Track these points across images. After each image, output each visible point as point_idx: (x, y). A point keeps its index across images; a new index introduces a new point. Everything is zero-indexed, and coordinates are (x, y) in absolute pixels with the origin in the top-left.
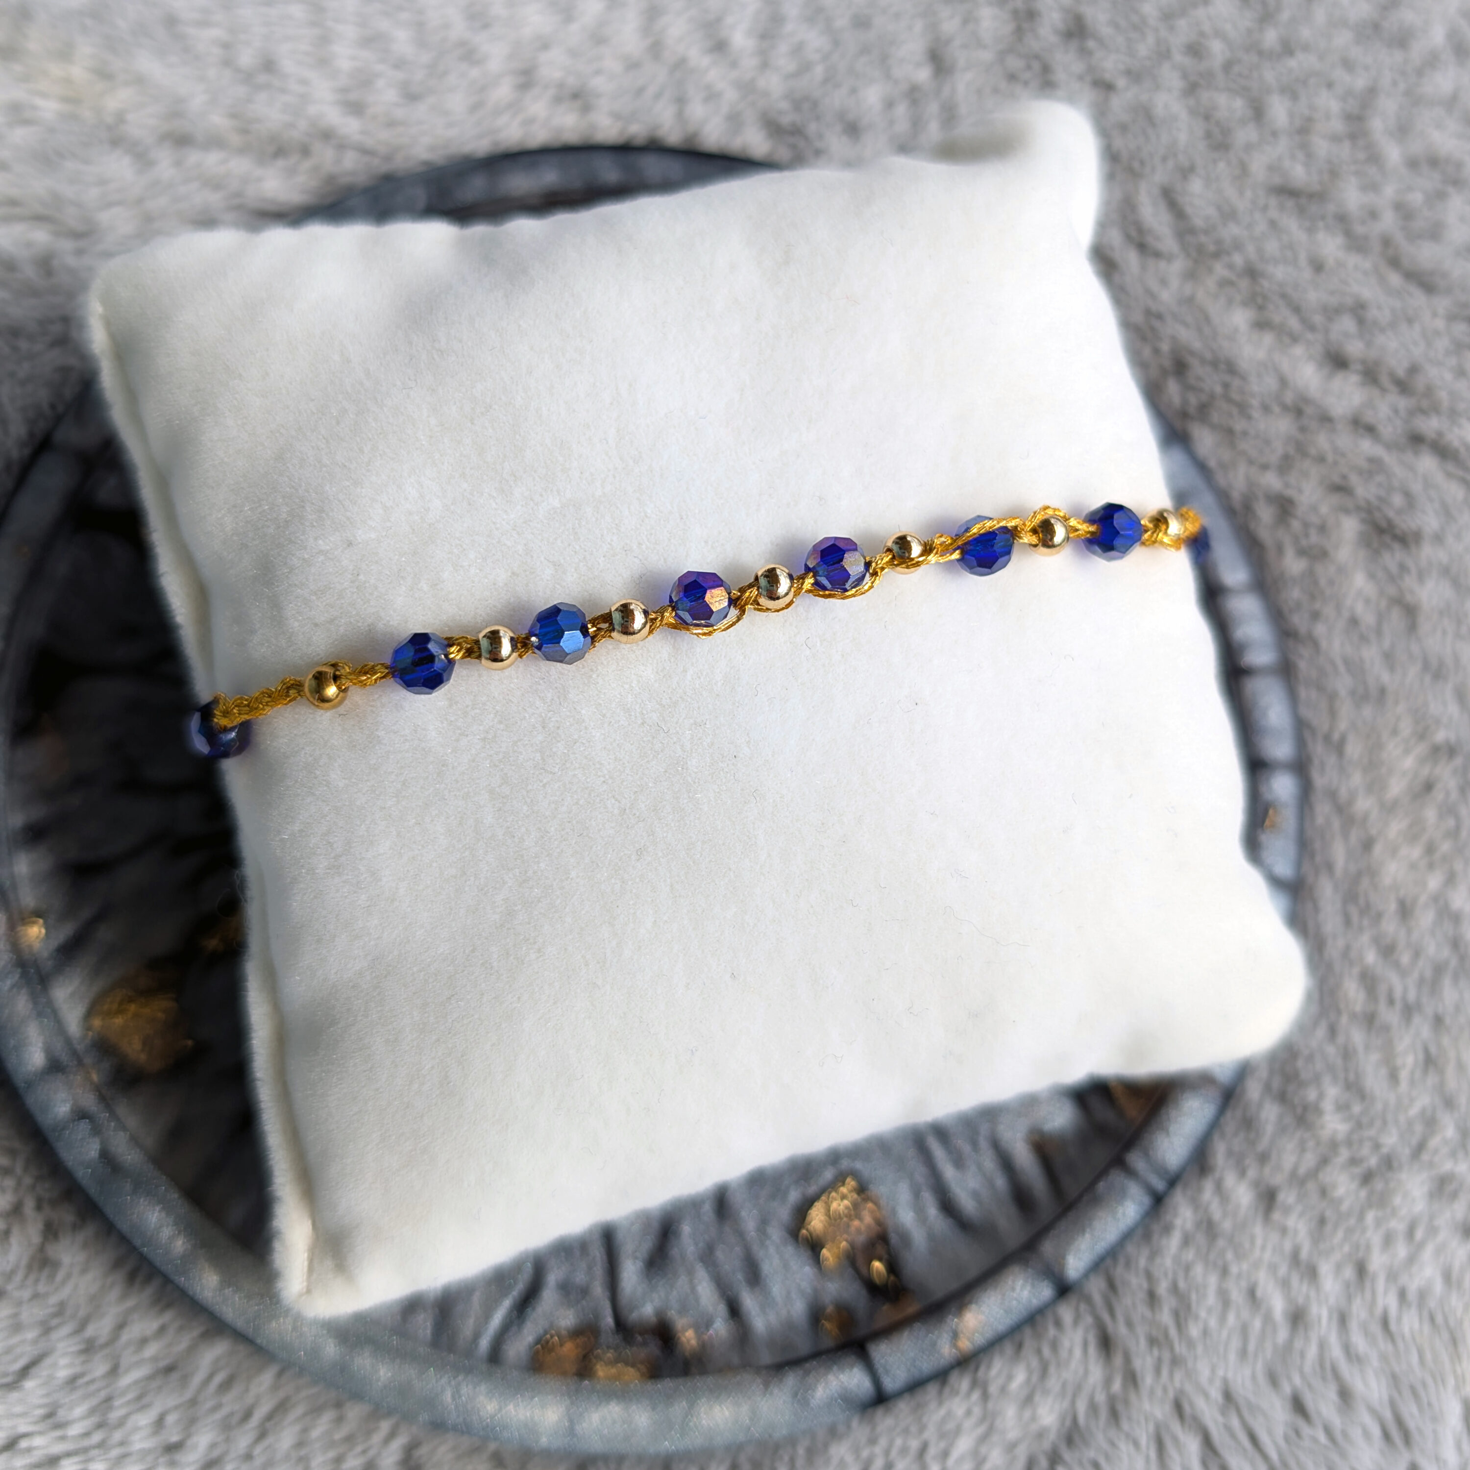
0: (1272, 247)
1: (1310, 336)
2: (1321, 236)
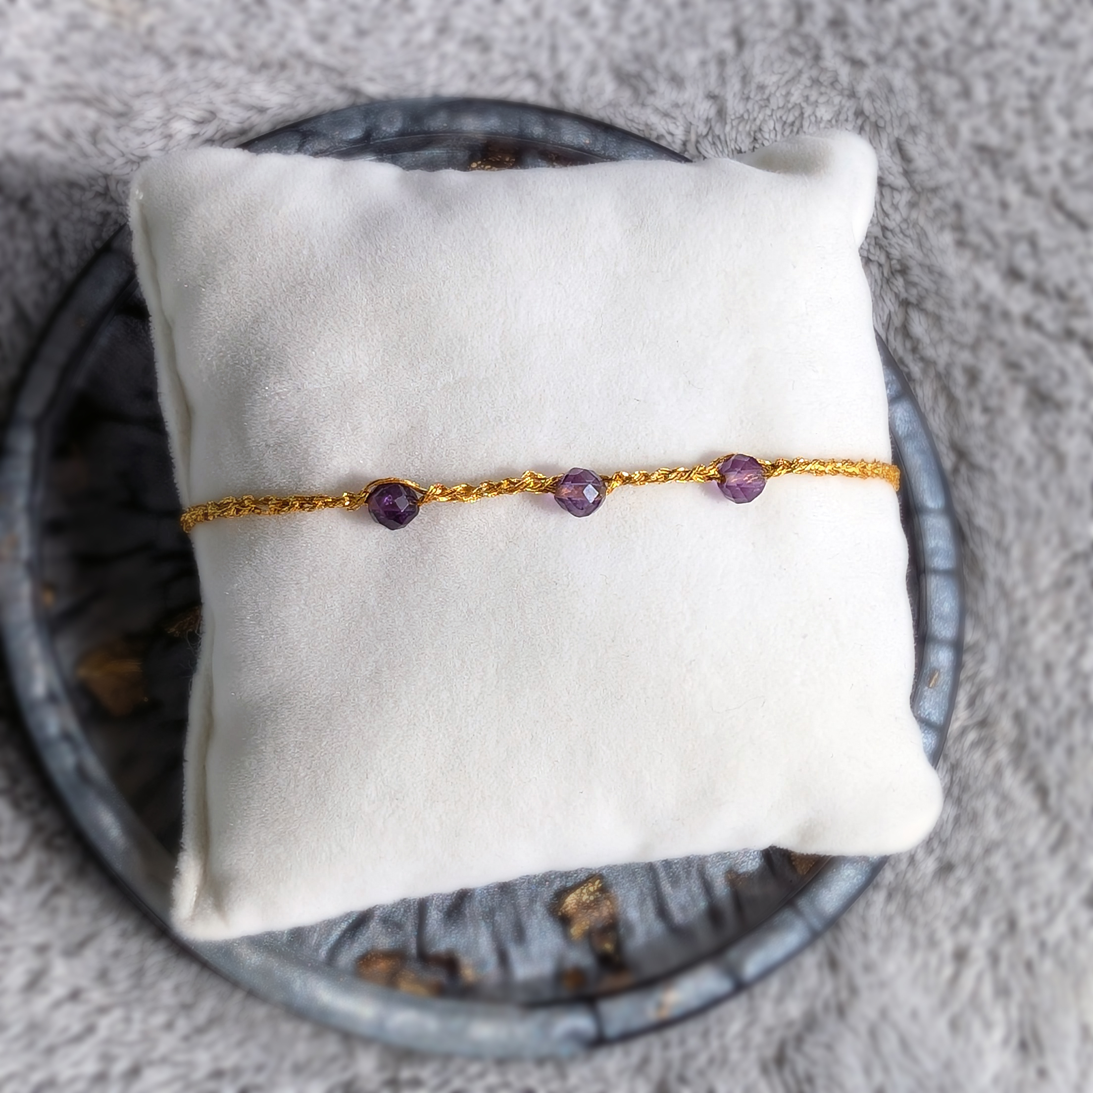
0: (973, 188)
2: (1008, 185)
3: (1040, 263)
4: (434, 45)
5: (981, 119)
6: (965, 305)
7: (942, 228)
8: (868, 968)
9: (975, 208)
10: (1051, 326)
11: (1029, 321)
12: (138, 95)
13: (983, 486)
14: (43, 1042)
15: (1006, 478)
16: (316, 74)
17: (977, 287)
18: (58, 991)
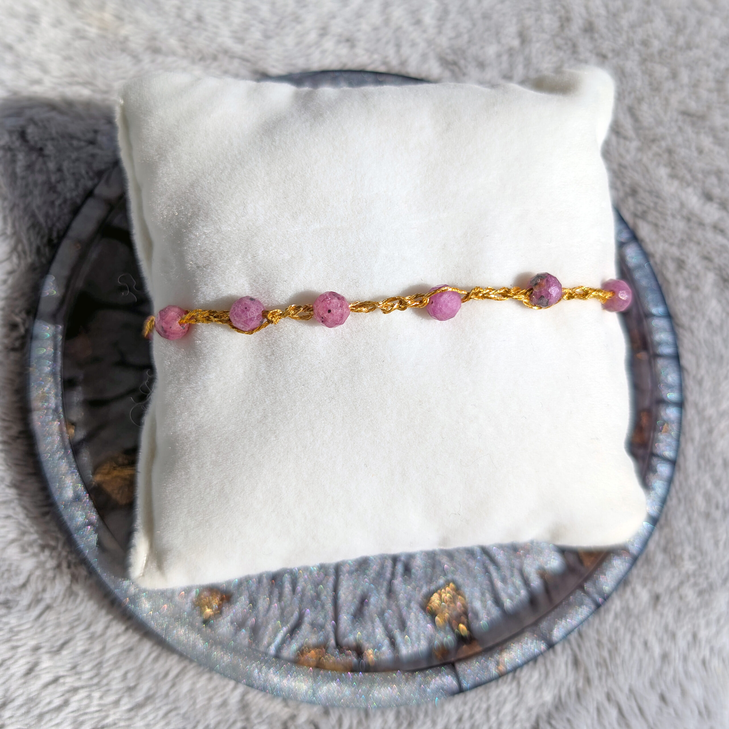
0: (679, 139)
1: (695, 184)
2: (702, 136)
3: (723, 189)
5: (684, 94)
6: (674, 216)
9: (681, 152)
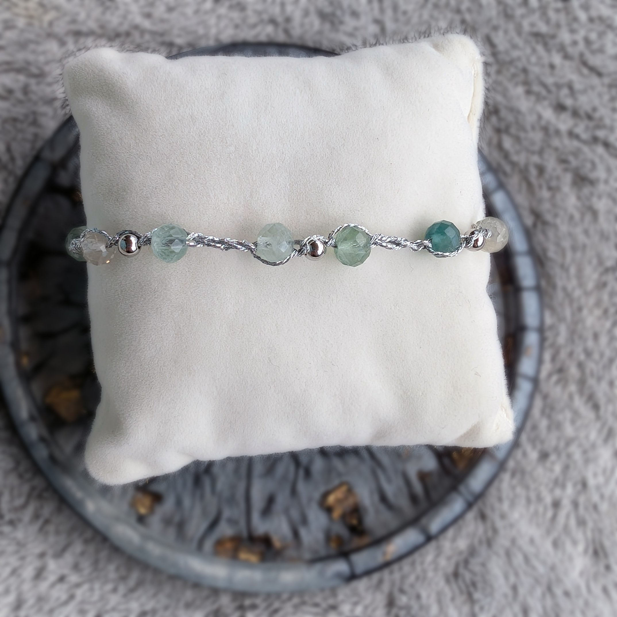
0: (533, 59)
1: (550, 97)
2: (553, 54)
3: (575, 99)
4: (213, 10)
5: (536, 17)
6: (533, 128)
7: (516, 84)
8: (503, 516)
9: (535, 70)
10: (584, 136)
11: (571, 134)
12: (47, 63)
13: (551, 234)
14: (47, 607)
15: (564, 228)
16: (147, 37)
17: (540, 117)
18: (52, 578)
